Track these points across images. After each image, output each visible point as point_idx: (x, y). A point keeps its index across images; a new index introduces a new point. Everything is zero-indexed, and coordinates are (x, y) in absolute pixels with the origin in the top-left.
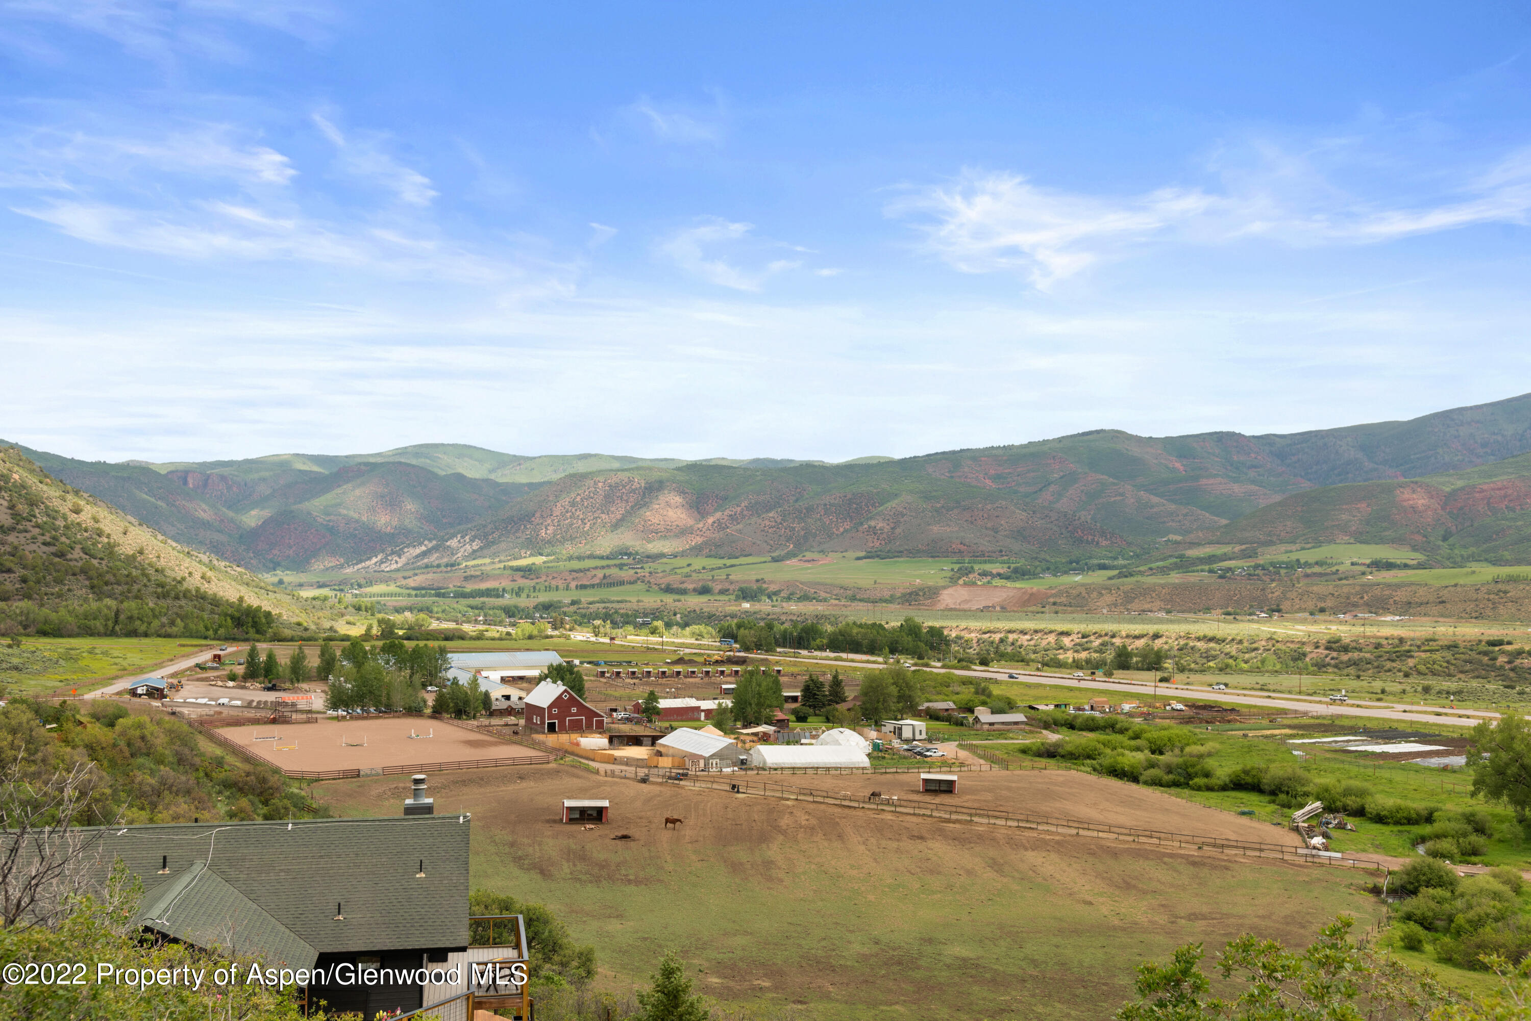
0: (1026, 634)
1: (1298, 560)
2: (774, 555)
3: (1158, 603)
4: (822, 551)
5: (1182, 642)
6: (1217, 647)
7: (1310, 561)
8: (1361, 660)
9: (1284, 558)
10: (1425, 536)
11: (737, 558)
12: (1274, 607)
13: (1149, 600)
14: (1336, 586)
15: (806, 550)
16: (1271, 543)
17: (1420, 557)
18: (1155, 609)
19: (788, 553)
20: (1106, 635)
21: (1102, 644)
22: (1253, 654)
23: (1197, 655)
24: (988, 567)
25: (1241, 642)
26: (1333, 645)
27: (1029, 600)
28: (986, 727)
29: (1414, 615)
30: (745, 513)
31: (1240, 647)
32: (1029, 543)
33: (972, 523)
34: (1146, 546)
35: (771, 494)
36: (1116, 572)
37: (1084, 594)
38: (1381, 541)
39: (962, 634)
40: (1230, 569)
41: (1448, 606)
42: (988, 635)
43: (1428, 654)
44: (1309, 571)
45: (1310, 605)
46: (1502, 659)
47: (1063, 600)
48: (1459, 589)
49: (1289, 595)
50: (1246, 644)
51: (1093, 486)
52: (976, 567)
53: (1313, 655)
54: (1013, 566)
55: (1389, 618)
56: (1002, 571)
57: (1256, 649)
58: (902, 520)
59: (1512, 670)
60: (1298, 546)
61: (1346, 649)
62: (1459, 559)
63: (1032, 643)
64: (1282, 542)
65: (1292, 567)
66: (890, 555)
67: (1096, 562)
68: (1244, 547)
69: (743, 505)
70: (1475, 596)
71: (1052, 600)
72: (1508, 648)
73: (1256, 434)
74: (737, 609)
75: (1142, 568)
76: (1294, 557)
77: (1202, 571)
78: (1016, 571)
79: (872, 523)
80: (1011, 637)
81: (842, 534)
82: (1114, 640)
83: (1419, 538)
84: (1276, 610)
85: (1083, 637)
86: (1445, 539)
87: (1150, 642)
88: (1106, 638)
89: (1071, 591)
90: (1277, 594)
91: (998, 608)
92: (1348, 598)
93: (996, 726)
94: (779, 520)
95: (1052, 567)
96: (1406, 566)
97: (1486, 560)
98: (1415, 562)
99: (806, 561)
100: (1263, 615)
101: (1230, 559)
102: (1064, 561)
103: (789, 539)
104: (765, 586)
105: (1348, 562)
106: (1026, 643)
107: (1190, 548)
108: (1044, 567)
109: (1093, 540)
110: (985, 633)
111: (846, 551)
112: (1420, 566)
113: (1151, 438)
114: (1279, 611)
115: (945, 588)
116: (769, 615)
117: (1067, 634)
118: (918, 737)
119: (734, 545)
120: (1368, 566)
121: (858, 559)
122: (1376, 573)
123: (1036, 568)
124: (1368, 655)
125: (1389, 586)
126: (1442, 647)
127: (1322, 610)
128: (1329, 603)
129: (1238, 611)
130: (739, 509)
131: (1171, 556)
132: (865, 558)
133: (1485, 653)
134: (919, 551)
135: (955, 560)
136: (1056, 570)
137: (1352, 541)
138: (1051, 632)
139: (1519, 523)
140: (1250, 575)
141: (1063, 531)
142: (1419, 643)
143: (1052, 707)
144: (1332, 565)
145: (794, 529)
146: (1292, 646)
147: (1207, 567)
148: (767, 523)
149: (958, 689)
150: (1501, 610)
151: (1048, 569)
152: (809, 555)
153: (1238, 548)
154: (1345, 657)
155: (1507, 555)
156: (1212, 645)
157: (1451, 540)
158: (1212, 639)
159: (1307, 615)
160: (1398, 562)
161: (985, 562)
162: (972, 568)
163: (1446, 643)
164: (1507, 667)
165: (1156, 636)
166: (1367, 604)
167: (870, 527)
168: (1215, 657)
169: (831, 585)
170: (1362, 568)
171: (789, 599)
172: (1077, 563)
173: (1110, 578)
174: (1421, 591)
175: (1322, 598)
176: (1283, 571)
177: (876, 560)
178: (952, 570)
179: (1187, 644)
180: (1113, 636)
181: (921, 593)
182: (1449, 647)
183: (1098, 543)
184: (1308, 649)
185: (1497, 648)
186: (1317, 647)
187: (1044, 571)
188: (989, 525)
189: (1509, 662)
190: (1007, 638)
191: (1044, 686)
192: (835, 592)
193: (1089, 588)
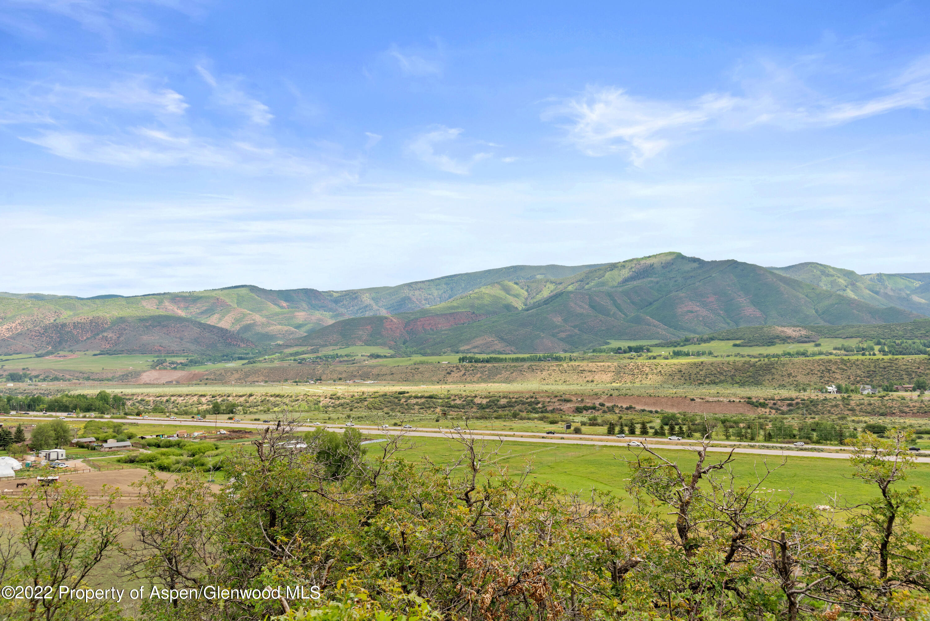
0: (181, 396)
1: (337, 354)
2: (38, 353)
3: (262, 378)
4: (71, 351)
5: (263, 398)
6: (280, 399)
7: (343, 354)
8: (344, 403)
9: (331, 353)
10: (396, 342)
11: (11, 355)
12: (319, 378)
13: (257, 376)
14: (348, 367)
15: (60, 350)
16: (326, 346)
17: (392, 352)
18: (260, 381)
19: (47, 352)
20: (225, 395)
21: (222, 401)
22: (296, 403)
23: (270, 404)
24: (174, 359)
25: (291, 397)
26: (333, 397)
27: (193, 377)
28: (107, 449)
29: (380, 380)
30: (18, 327)
31: (291, 399)
32: (201, 346)
33: (168, 334)
34: (265, 347)
35: (37, 316)
36: (246, 361)
37: (223, 374)
38: (376, 344)
39: (145, 398)
40: (304, 359)
41: (395, 376)
42: (160, 398)
43: (374, 399)
44: (341, 359)
45: (335, 376)
46: (403, 400)
47: (212, 377)
48: (400, 368)
49: (326, 372)
50: (293, 398)
51: (239, 315)
52: (168, 359)
53: (324, 402)
54: (190, 358)
55: (368, 382)
56: (183, 362)
57: (298, 400)
58: (124, 332)
59: (407, 405)
60: (338, 347)
61: (338, 398)
62: (409, 353)
63: (184, 401)
64: (331, 345)
65: (334, 357)
66: (116, 353)
67: (237, 356)
68: (313, 347)
69: (17, 322)
70: (406, 371)
71: (206, 377)
72: (406, 395)
73: (324, 290)
74: (3, 387)
75: (260, 359)
76: (336, 352)
77: (291, 360)
78: (191, 361)
79: (105, 334)
80: (173, 399)
81: (85, 340)
82: (229, 398)
83: (392, 343)
84: (319, 380)
85: (213, 397)
86: (404, 344)
87: (247, 399)
88: (225, 398)
89: (216, 372)
90: (320, 371)
91: (174, 383)
92: (352, 373)
93: (113, 449)
94: (42, 332)
95: (213, 359)
96: (385, 357)
97: (420, 353)
98: (389, 355)
99: (60, 357)
100: (313, 382)
101: (306, 354)
102: (220, 355)
103: (48, 344)
104: (28, 372)
105: (360, 355)
106: (181, 402)
107: (286, 348)
108: (208, 359)
109: (237, 344)
110: (158, 397)
111: (87, 350)
112: (392, 357)
113: (271, 290)
114: (320, 380)
115: (144, 372)
116: (25, 390)
117: (204, 396)
118: (60, 458)
119: (9, 347)
120: (369, 357)
121: (95, 355)
122: (370, 360)
123: (203, 359)
124: (348, 401)
125: (370, 367)
126: (380, 396)
127: (340, 379)
128: (344, 375)
129: (301, 380)
130: (14, 325)
131: (276, 352)
132: (99, 354)
133: (396, 398)
134: (134, 350)
135: (156, 355)
136: (214, 360)
137: (363, 344)
138: (195, 395)
139: (435, 336)
140: (314, 362)
141: (220, 339)
142: (371, 394)
143: (155, 437)
144: (353, 356)
145: (52, 337)
146: (315, 398)
147: (292, 358)
148: (34, 333)
149: (106, 430)
150: (416, 377)
151: (210, 360)
152: (62, 353)
153: (310, 348)
154: (337, 402)
155: (428, 351)
156: (278, 399)
157: (407, 344)
158: (278, 396)
159: (332, 381)
160: (382, 354)
161: (174, 356)
162: (165, 360)
163: (382, 394)
164: (405, 404)
165: (251, 395)
166: (360, 376)
167: (103, 337)
168: (278, 405)
169: (74, 371)
170: (365, 358)
171: (44, 380)
172: (227, 356)
173: (243, 365)
174: (384, 369)
175: (341, 373)
176: (329, 360)
177: (106, 356)
178: (153, 361)
179: (265, 399)
180: (229, 396)
181: (130, 375)
182: (383, 395)
183: (239, 346)
184: (321, 399)
185: (402, 395)
186: (326, 398)
187: (207, 361)
188: (178, 336)
189: (406, 402)
190: (170, 399)
191: (161, 425)
192: (76, 376)
193: (226, 370)
